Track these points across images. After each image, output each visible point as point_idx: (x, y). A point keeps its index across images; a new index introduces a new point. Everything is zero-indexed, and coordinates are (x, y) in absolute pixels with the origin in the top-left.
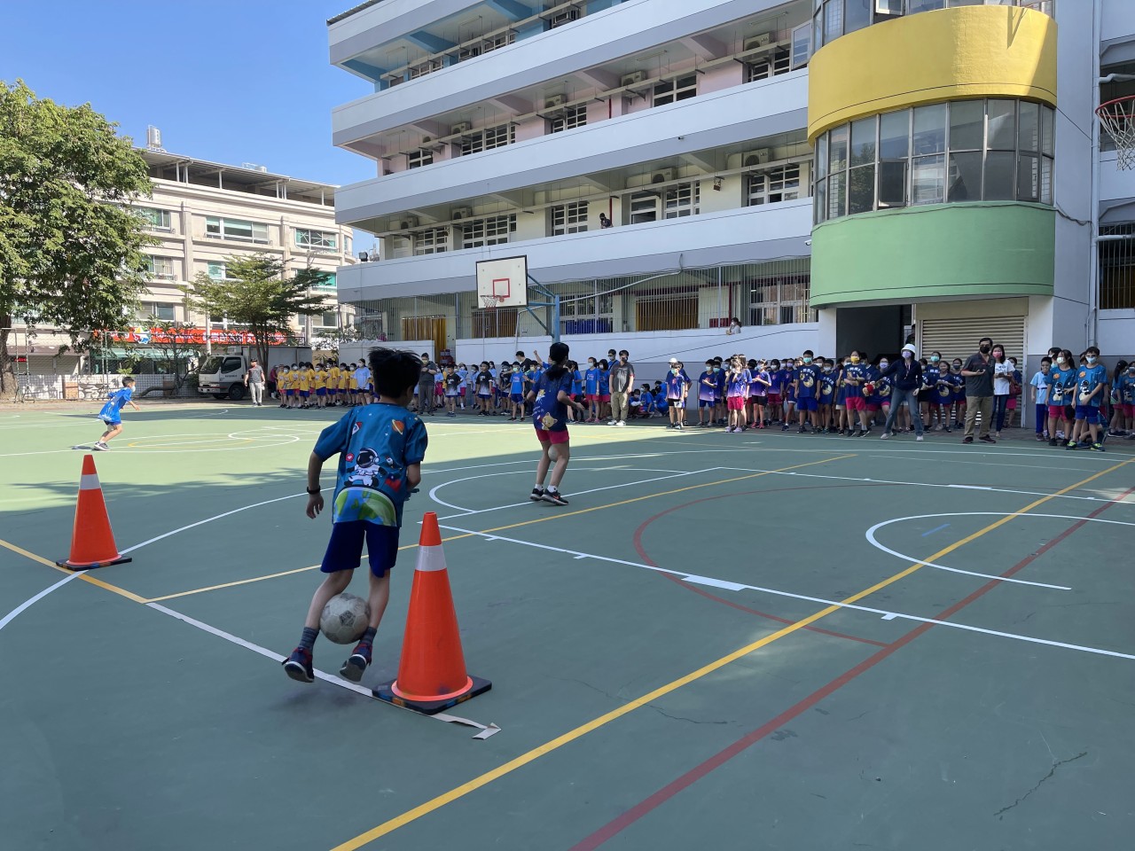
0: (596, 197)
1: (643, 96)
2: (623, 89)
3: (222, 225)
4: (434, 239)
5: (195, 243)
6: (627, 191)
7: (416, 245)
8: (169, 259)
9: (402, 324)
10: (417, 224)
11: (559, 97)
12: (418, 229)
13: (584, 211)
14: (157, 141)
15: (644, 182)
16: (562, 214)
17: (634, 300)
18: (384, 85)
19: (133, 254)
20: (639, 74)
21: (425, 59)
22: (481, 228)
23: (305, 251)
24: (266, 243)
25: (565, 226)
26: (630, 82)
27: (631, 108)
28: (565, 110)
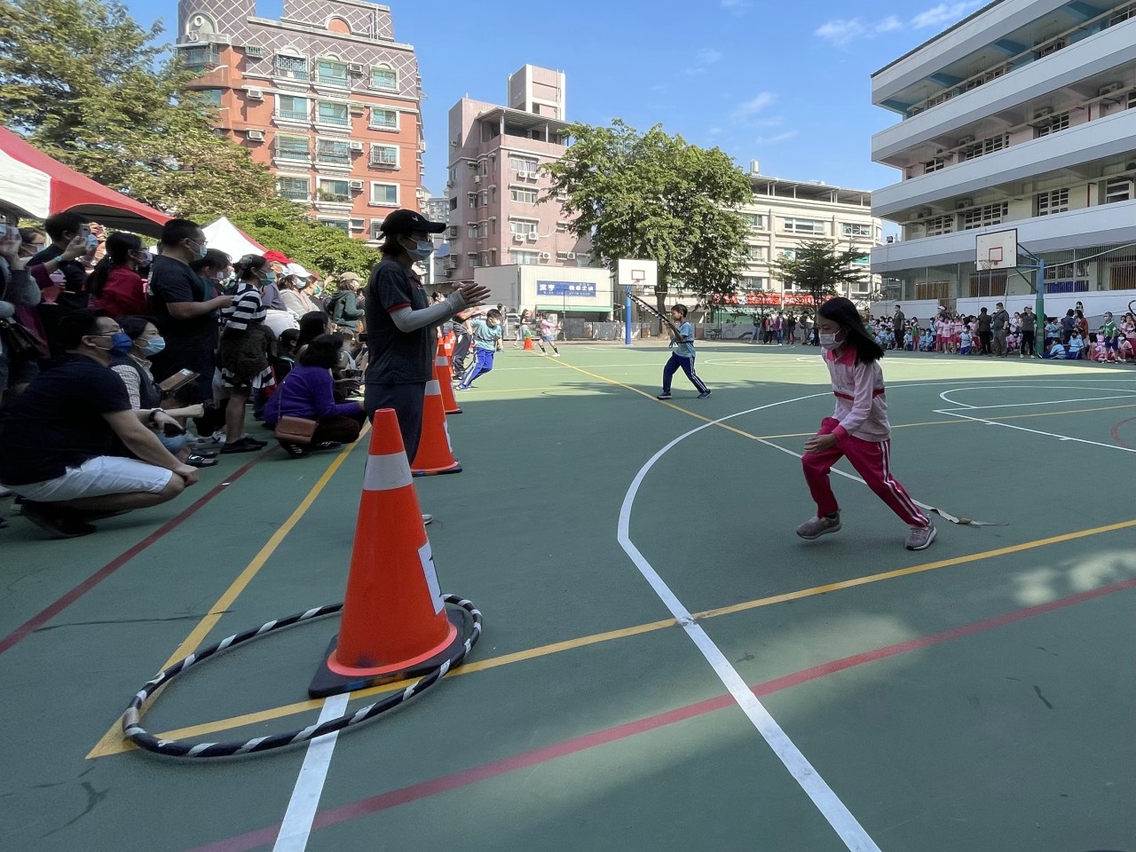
0: (1078, 184)
1: (1118, 102)
2: (1101, 98)
3: (795, 223)
4: (942, 224)
5: (777, 236)
6: (1103, 178)
7: (928, 229)
8: (761, 247)
9: (916, 289)
10: (930, 214)
11: (1046, 110)
13: (1066, 196)
14: (757, 170)
15: (1120, 170)
16: (1046, 200)
17: (1108, 266)
18: (909, 115)
19: (741, 244)
20: (1115, 84)
21: (940, 93)
22: (979, 214)
23: (848, 239)
24: (822, 234)
25: (1049, 209)
26: (1108, 92)
27: (1108, 112)
28: (1051, 119)
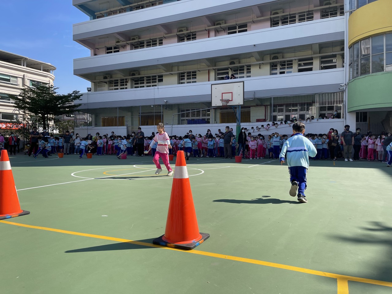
4: (119, 84)
7: (110, 86)
10: (111, 77)
12: (111, 79)
13: (195, 75)
16: (184, 76)
22: (144, 80)
25: (186, 81)
